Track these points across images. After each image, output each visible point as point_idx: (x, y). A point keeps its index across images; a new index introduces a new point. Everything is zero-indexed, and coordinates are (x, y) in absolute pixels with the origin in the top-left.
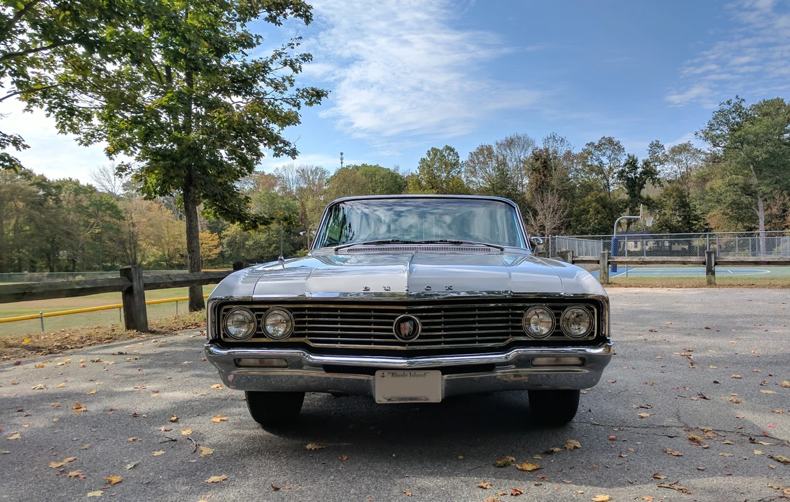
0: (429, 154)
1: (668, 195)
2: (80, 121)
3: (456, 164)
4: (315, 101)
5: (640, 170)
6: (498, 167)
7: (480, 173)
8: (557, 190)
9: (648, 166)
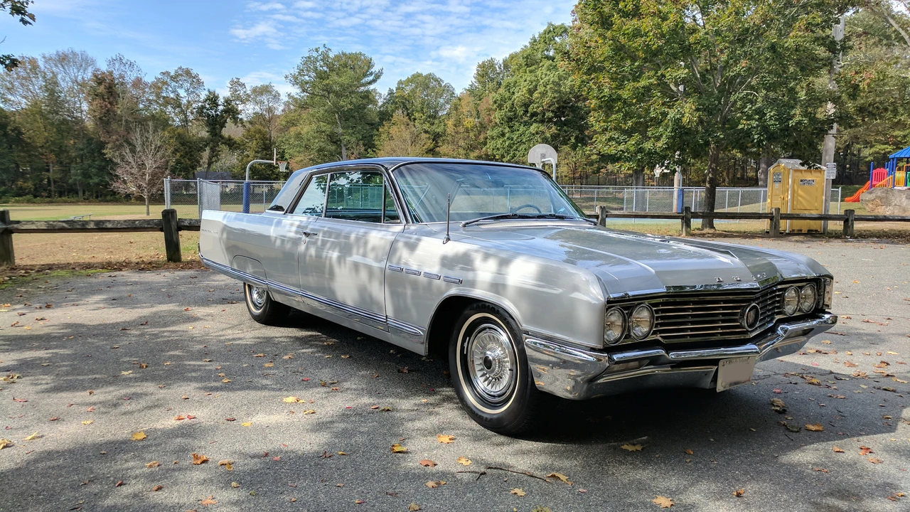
1: (251, 137)
5: (221, 108)
6: (46, 86)
7: (21, 91)
8: (126, 121)
9: (230, 105)
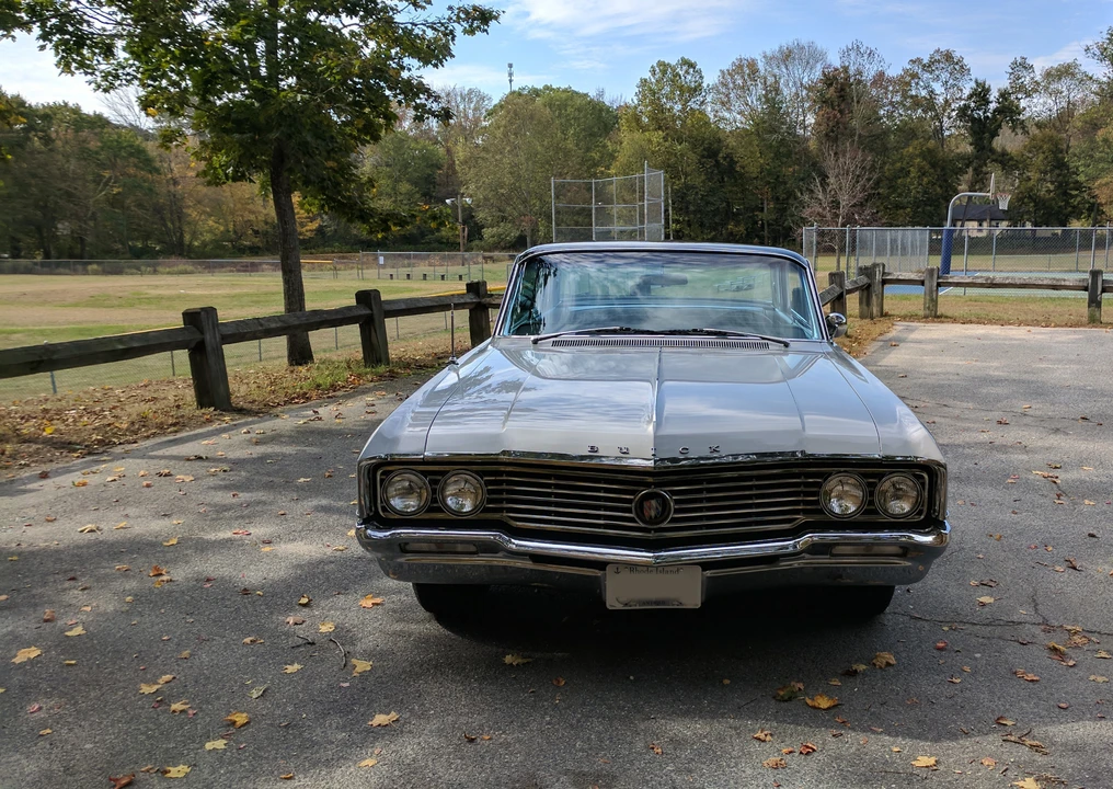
0: (653, 72)
1: (1035, 147)
2: (95, 54)
3: (696, 90)
4: (479, 27)
5: (993, 106)
6: (766, 96)
7: (737, 105)
8: (860, 135)
9: (1006, 99)
